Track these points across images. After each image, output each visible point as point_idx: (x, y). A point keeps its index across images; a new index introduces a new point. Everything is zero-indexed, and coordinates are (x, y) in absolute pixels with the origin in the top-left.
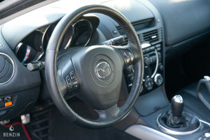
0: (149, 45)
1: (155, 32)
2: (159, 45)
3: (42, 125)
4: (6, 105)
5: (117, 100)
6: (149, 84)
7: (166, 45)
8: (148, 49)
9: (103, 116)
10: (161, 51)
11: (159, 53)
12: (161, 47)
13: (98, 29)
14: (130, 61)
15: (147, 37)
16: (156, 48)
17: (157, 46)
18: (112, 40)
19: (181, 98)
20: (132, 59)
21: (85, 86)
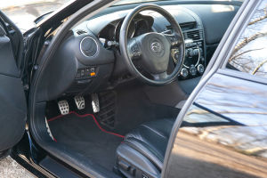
0: (193, 41)
1: (197, 32)
3: (108, 114)
4: (92, 74)
5: (166, 68)
6: (193, 71)
7: (207, 44)
9: (157, 77)
10: (202, 47)
12: (202, 44)
15: (190, 36)
16: (198, 44)
21: (145, 57)
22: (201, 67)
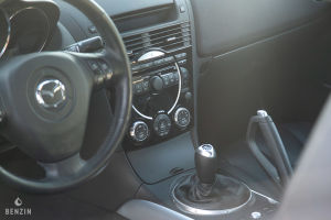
0: (162, 54)
2: (184, 54)
5: (79, 145)
6: (163, 126)
7: (200, 55)
8: (159, 62)
9: (53, 173)
11: (184, 70)
12: (189, 57)
13: (59, 24)
14: (105, 80)
15: (159, 40)
16: (176, 60)
17: (178, 56)
18: (80, 43)
19: (212, 150)
20: (109, 76)
21: (17, 118)
22: (182, 115)
